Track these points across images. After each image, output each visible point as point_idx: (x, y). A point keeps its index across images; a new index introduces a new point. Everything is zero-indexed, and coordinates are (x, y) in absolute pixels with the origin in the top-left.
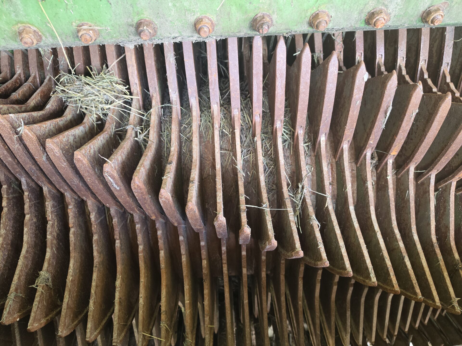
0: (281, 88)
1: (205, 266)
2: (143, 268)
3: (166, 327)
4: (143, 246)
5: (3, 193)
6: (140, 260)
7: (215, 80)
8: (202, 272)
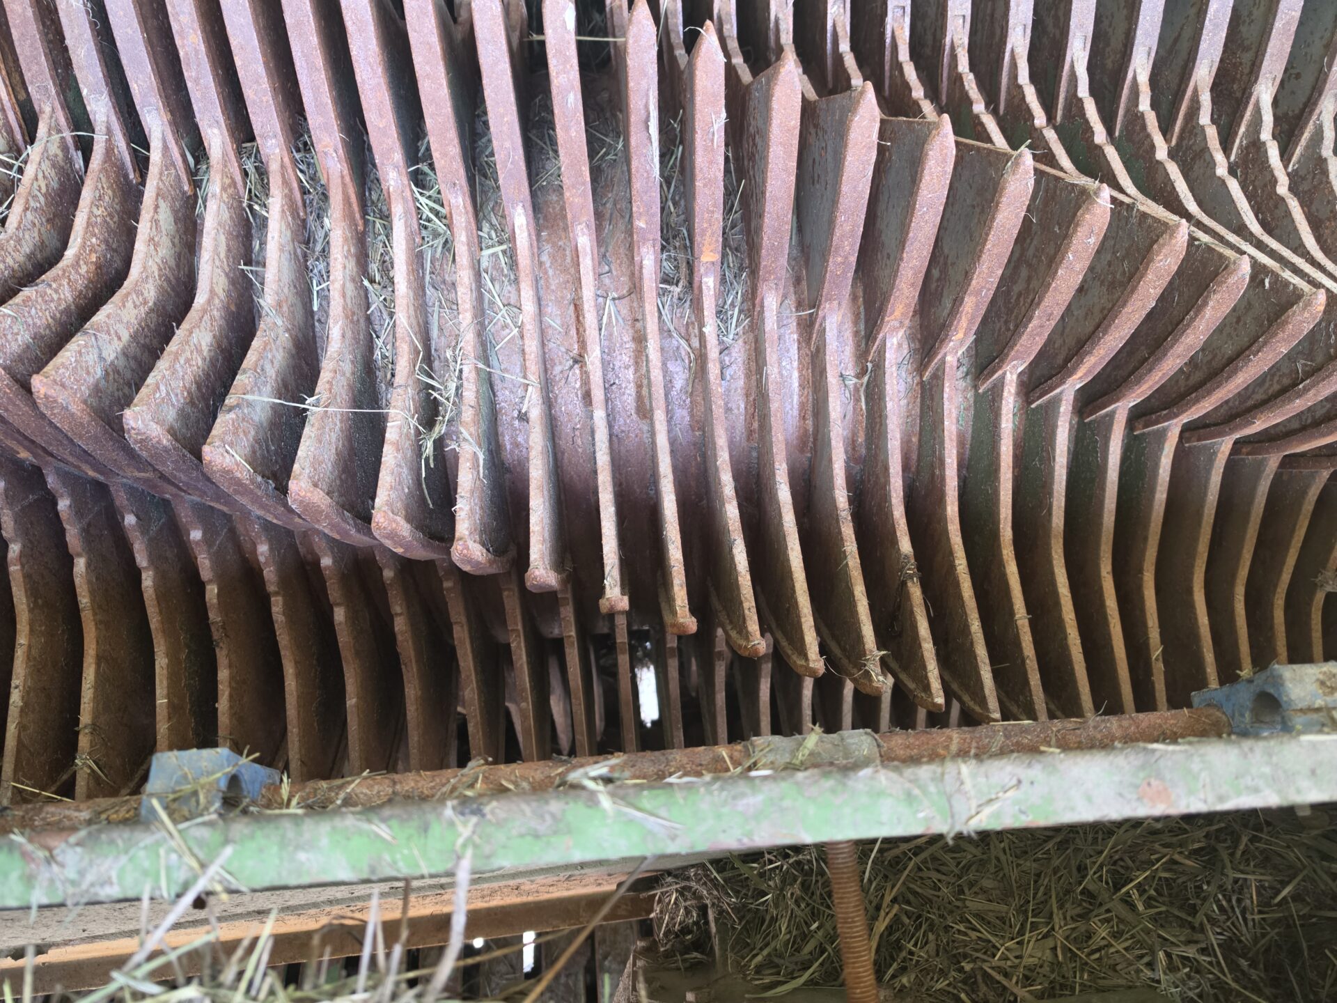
0: (370, 64)
1: (215, 601)
2: (25, 607)
3: (90, 767)
4: (24, 546)
6: (13, 584)
7: (197, 51)
8: (208, 618)
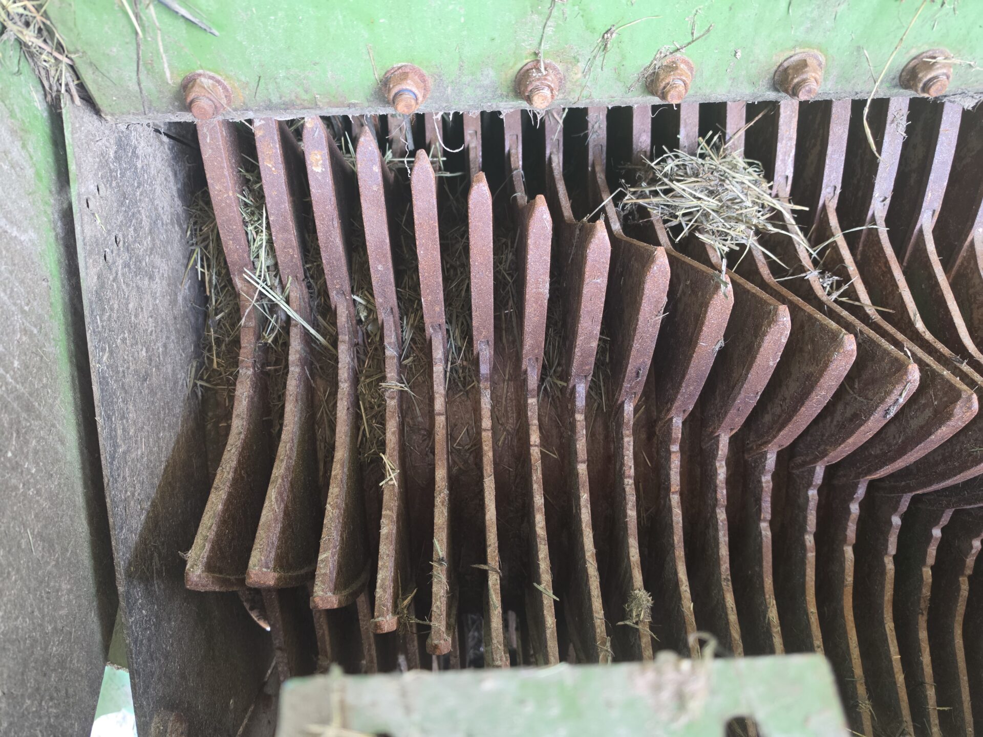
3: (868, 709)
5: (531, 416)
